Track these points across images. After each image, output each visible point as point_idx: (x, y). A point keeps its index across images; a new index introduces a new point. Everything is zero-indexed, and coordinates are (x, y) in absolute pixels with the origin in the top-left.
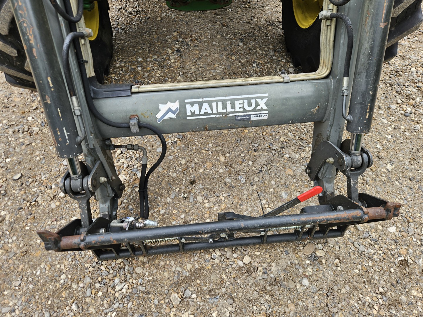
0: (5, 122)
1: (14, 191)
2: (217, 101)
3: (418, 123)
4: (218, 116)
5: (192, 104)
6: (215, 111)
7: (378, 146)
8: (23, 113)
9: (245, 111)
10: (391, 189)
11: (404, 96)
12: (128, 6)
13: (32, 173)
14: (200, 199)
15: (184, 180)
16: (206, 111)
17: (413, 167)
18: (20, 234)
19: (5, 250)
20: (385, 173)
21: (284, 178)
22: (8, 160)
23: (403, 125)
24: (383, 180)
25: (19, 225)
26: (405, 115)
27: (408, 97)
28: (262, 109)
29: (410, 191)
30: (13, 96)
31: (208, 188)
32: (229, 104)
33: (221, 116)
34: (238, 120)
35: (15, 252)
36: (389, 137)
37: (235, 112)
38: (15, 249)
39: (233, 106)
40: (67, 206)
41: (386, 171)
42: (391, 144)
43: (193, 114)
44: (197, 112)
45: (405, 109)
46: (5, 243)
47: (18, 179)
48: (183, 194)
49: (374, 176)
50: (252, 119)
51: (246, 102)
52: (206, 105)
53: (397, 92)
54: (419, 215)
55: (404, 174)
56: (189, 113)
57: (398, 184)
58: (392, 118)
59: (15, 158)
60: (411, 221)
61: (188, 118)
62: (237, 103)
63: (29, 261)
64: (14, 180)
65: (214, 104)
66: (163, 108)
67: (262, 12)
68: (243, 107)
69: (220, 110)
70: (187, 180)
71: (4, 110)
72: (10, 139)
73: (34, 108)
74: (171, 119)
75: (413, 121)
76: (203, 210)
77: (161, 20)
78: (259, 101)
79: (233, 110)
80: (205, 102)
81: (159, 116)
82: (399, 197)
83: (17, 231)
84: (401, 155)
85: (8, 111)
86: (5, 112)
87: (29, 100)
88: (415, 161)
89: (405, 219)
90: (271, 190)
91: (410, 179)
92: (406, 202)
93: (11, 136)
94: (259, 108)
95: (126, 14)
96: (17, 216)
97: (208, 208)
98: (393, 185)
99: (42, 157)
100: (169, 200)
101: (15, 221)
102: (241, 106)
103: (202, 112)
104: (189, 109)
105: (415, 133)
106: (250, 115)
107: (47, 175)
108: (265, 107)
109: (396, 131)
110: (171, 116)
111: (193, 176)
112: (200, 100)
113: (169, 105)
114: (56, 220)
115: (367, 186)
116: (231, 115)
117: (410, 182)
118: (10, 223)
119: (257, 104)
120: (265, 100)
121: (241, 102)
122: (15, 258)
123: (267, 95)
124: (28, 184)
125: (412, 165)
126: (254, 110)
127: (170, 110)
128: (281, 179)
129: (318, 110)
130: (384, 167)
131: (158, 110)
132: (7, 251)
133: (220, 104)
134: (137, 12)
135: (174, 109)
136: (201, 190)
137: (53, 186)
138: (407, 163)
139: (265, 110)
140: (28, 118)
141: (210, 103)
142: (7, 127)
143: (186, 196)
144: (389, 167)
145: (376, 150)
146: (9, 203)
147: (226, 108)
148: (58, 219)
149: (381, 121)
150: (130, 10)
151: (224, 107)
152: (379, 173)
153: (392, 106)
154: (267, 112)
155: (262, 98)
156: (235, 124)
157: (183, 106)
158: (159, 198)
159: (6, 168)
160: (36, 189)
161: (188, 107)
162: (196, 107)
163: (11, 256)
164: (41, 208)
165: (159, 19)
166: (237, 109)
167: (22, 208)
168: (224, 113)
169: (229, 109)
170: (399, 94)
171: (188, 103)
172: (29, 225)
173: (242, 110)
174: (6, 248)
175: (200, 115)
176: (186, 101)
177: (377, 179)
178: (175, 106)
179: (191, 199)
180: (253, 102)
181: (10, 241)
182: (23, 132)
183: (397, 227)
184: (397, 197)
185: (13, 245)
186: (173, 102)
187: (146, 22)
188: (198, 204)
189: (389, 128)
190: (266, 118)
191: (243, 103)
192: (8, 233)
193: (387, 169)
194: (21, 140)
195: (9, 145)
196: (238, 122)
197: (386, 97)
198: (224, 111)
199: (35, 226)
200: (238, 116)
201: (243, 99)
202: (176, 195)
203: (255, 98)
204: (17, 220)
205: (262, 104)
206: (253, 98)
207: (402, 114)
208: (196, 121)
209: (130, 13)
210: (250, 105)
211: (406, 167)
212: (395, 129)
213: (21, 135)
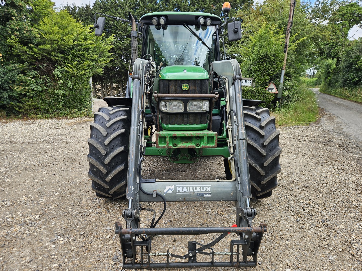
0: (77, 211)
1: (80, 239)
2: (190, 187)
3: (304, 225)
4: (190, 193)
5: (179, 187)
6: (189, 191)
7: (281, 233)
8: (87, 208)
9: (201, 192)
10: (288, 252)
11: (295, 212)
12: (145, 168)
13: (90, 232)
14: (178, 248)
15: (170, 240)
16: (185, 190)
17: (301, 244)
18: (81, 257)
19: (73, 263)
20: (284, 245)
21: (226, 242)
22: (78, 227)
23: (295, 225)
24: (283, 248)
25: (81, 253)
26: (296, 221)
27: (298, 213)
28: (208, 192)
29: (299, 254)
30: (82, 201)
31: (183, 244)
32: (194, 188)
33: (191, 193)
34: (198, 196)
35: (78, 264)
36: (287, 229)
37: (197, 192)
38: (78, 263)
39: (196, 189)
40: (107, 247)
41: (285, 244)
42: (288, 233)
43: (179, 192)
44: (181, 191)
45: (296, 218)
46: (73, 260)
47: (83, 234)
48: (169, 246)
49: (278, 246)
50: (205, 196)
51: (202, 188)
52: (185, 188)
53: (291, 210)
54: (305, 265)
55: (296, 246)
56: (177, 191)
57: (292, 251)
58: (288, 221)
59: (81, 226)
60: (299, 267)
61: (177, 193)
62: (198, 188)
63: (85, 269)
64: (80, 234)
65: (188, 188)
66: (167, 188)
67: (217, 173)
68: (200, 190)
69: (191, 191)
70: (172, 240)
71: (77, 206)
72: (80, 218)
73: (93, 206)
74: (170, 193)
75: (301, 223)
76: (180, 253)
77: (162, 174)
78: (207, 188)
79: (196, 191)
80: (185, 187)
81: (165, 191)
82: (293, 257)
83: (80, 256)
84: (294, 238)
85: (79, 207)
86: (78, 208)
87: (91, 203)
88: (302, 242)
89: (296, 266)
90: (219, 247)
91: (299, 249)
92: (297, 259)
93: (80, 217)
94: (207, 191)
95: (144, 171)
96: (81, 249)
97: (183, 252)
98: (289, 251)
99: (95, 226)
100: (161, 247)
101: (79, 251)
102: (200, 189)
103: (183, 191)
104: (178, 189)
105: (302, 229)
106: (203, 194)
107: (98, 234)
108: (210, 191)
109: (291, 227)
110: (170, 192)
111: (175, 238)
112: (183, 186)
113: (170, 187)
114: (101, 252)
115: (274, 249)
116: (195, 193)
117: (300, 250)
118: (77, 252)
119: (206, 189)
120: (210, 188)
121: (200, 187)
122: (77, 267)
123: (210, 185)
124: (87, 237)
125: (300, 243)
126: (205, 192)
127: (170, 189)
128: (225, 243)
129: (233, 194)
130: (284, 243)
131: (165, 189)
132: (74, 264)
133: (191, 188)
134: (150, 170)
135: (172, 189)
136: (180, 244)
137: (100, 238)
138: (298, 242)
139: (210, 192)
140: (90, 210)
141: (187, 187)
142: (79, 213)
143: (171, 246)
144: (287, 242)
145: (279, 235)
146: (77, 244)
147: (193, 190)
148: (102, 252)
149: (282, 223)
150: (146, 169)
151: (193, 189)
152: (281, 245)
153: (288, 216)
154: (211, 193)
155: (208, 187)
156: (197, 198)
157: (175, 188)
158: (156, 246)
159: (76, 229)
160: (91, 239)
161: (178, 188)
162: (181, 189)
163: (76, 266)
164: (93, 247)
165: (161, 173)
166: (198, 191)
167: (83, 246)
168: (193, 192)
169: (195, 191)
170: (293, 211)
171: (178, 187)
172: (86, 253)
173: (200, 191)
174: (74, 262)
175: (182, 192)
176: (177, 186)
177: (280, 247)
178: (172, 188)
179: (174, 248)
180: (205, 188)
181: (76, 259)
182: (87, 216)
183: (291, 269)
184: (292, 256)
185: (78, 262)
186: (172, 186)
187: (154, 174)
188: (177, 250)
189: (287, 226)
190: (211, 196)
191: (200, 188)
192: (75, 256)
193: (286, 243)
194: (85, 219)
195: (79, 220)
196: (199, 197)
197: (285, 212)
198: (193, 191)
199: (89, 254)
200: (198, 194)
201: (201, 187)
202: (166, 246)
203: (206, 187)
204: (80, 251)
205: (209, 189)
206: (205, 186)
207: (294, 220)
208: (180, 195)
209: (146, 171)
210: (203, 189)
211: (296, 243)
212: (290, 226)
213: (85, 217)
